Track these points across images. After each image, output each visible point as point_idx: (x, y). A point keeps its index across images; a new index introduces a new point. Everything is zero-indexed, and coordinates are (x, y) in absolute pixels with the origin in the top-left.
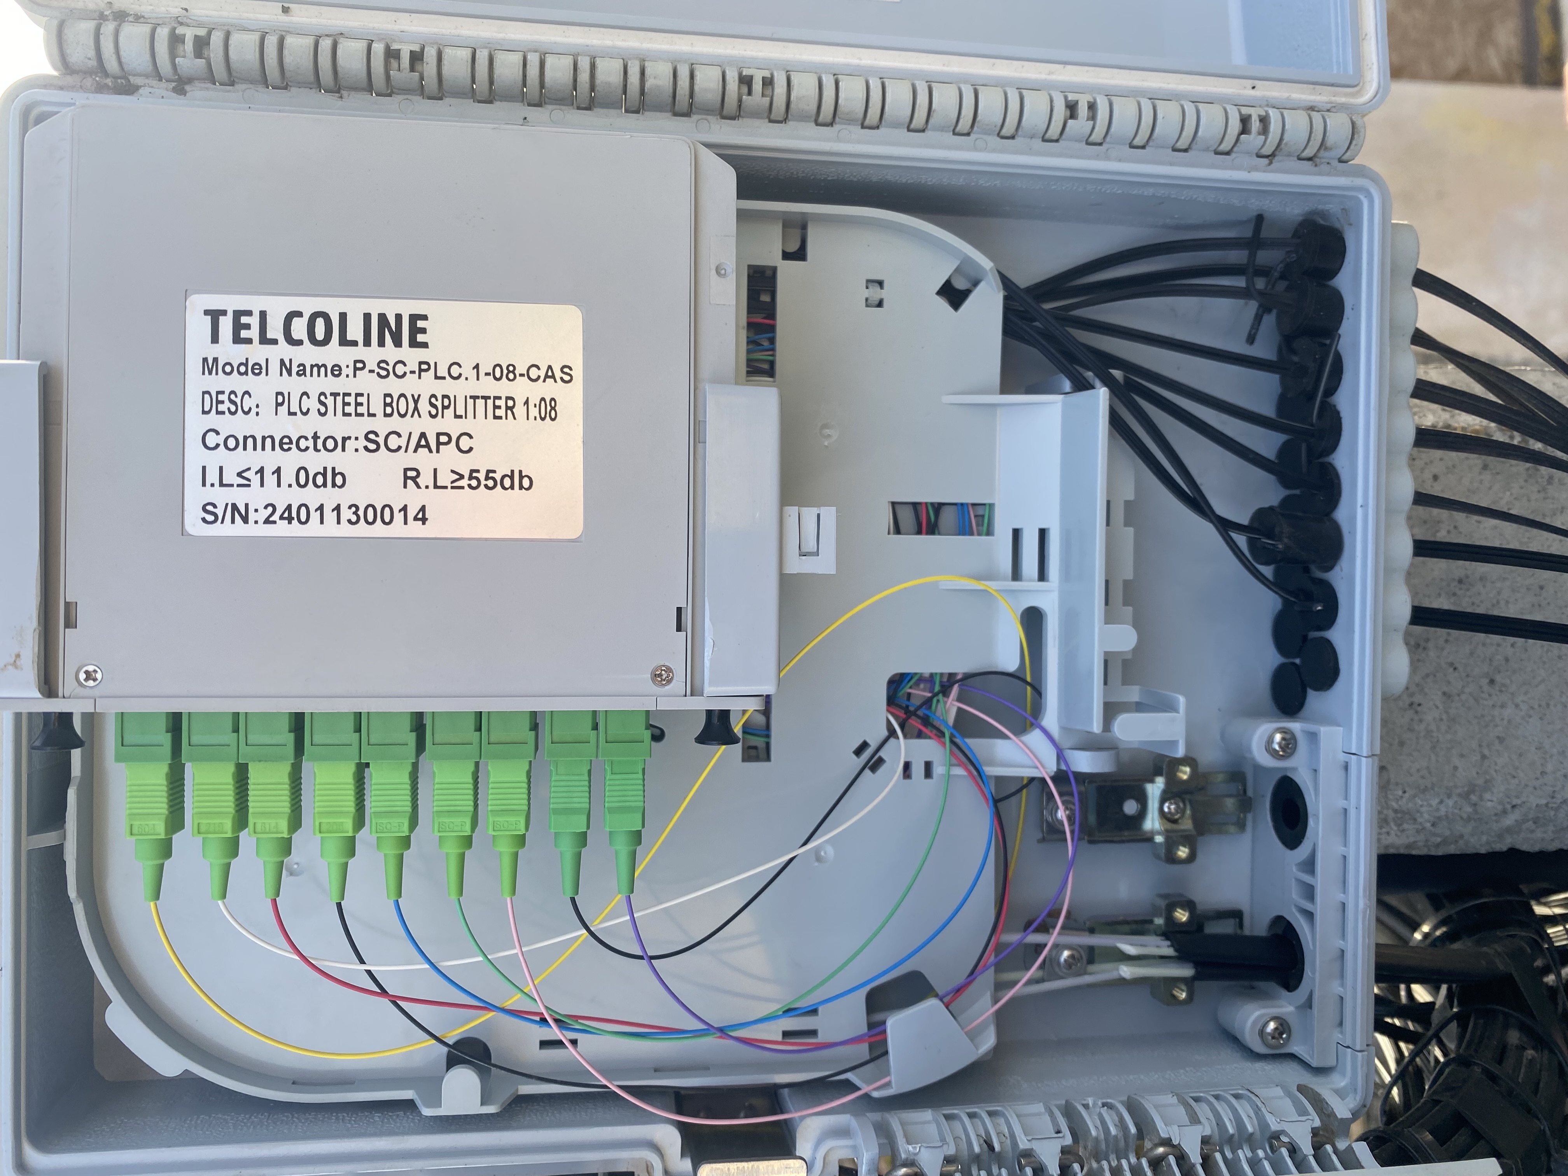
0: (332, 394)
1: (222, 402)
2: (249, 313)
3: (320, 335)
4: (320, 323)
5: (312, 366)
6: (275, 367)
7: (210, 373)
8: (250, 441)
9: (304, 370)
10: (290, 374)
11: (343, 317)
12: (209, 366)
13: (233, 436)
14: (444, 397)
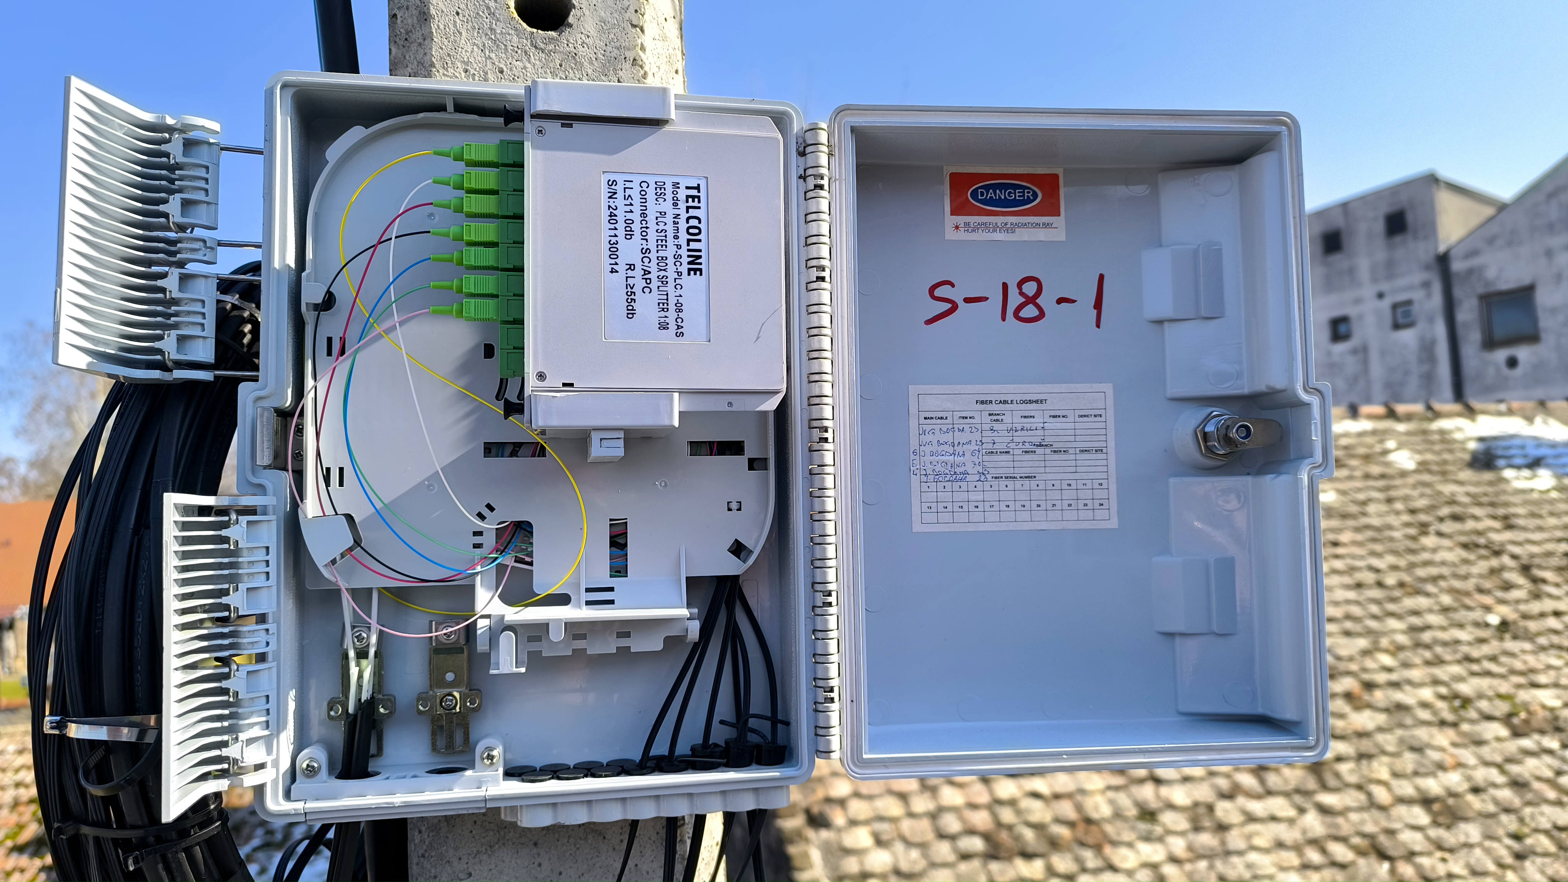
0: (666, 235)
1: (661, 190)
2: (699, 202)
3: (691, 231)
4: (697, 231)
5: (678, 227)
6: (677, 212)
7: (673, 185)
8: (644, 201)
9: (676, 224)
10: (674, 218)
11: (700, 241)
12: (676, 185)
13: (646, 193)
14: (667, 282)
